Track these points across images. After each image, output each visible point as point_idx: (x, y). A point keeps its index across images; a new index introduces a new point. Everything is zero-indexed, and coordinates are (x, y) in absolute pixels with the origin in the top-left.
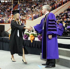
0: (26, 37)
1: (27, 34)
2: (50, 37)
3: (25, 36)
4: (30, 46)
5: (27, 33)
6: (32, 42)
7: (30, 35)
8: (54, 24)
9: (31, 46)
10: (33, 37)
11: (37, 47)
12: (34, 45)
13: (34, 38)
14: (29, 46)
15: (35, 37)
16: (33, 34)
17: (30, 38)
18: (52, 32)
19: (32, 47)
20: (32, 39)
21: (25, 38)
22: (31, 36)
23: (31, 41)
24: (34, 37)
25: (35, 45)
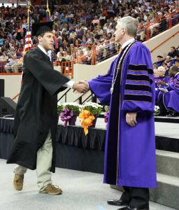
0: (69, 117)
1: (72, 106)
2: (131, 118)
3: (66, 115)
4: (80, 146)
5: (70, 104)
6: (86, 132)
7: (80, 110)
8: (146, 78)
9: (85, 144)
10: (91, 117)
11: (100, 149)
12: (93, 144)
13: (94, 122)
14: (76, 144)
15: (98, 116)
16: (91, 109)
17: (82, 120)
18: (135, 105)
19: (88, 148)
20: (85, 124)
21: (67, 121)
22: (84, 115)
23: (83, 129)
24: (94, 118)
25: (96, 143)
